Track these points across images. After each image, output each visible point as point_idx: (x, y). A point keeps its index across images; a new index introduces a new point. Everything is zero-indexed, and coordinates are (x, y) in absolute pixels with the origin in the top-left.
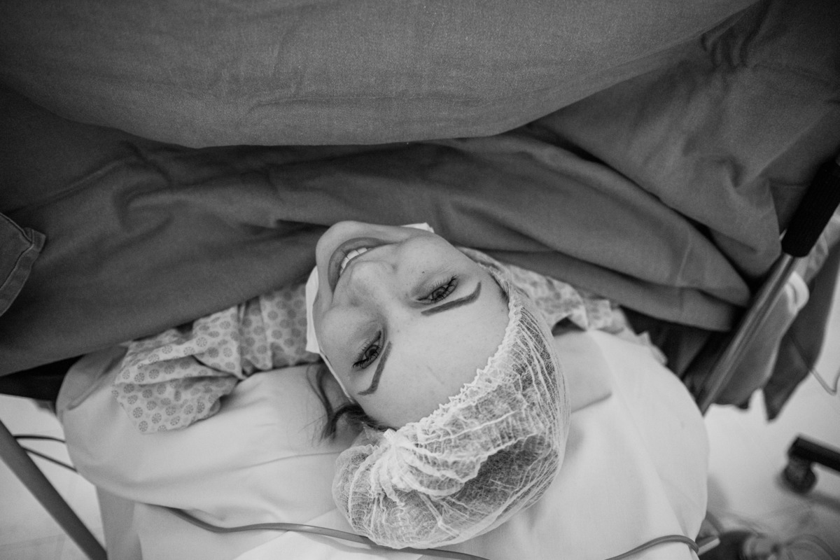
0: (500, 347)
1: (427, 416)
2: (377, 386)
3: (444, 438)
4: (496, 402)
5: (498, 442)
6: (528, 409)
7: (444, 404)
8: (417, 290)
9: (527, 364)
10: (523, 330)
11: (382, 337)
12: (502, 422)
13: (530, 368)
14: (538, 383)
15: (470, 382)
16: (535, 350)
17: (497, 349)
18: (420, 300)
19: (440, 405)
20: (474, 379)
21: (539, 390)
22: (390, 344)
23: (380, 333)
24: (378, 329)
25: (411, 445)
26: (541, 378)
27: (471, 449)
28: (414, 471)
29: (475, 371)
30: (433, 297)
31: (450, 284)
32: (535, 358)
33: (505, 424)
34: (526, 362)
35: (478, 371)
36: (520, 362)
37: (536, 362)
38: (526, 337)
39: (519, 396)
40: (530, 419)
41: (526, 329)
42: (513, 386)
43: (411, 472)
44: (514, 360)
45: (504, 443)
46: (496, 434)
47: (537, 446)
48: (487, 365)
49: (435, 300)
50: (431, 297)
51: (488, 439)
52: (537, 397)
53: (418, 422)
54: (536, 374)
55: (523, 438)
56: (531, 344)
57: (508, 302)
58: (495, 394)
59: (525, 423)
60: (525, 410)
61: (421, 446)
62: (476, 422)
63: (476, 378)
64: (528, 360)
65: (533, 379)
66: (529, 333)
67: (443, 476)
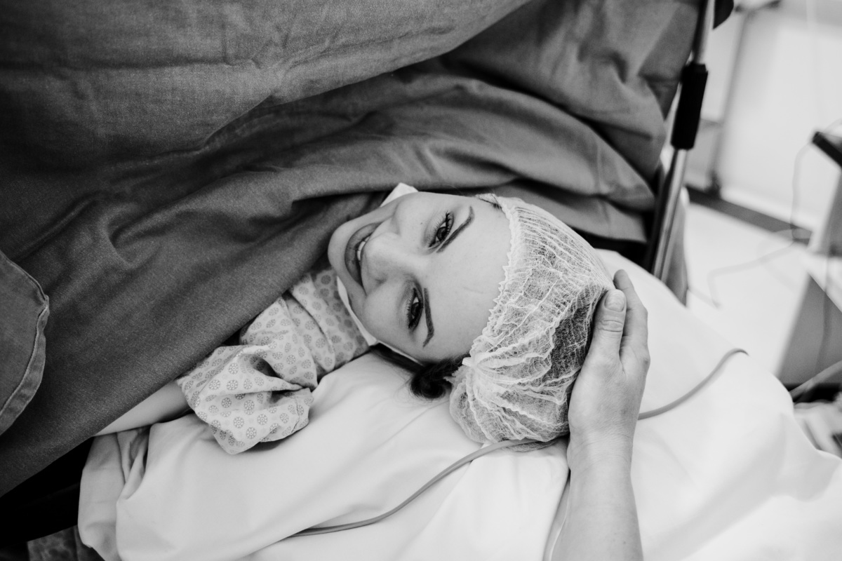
0: (512, 242)
1: (486, 326)
2: (432, 328)
3: (513, 331)
4: (538, 282)
5: (557, 311)
6: (565, 275)
7: (493, 309)
8: (425, 240)
9: (544, 245)
10: (526, 222)
11: (418, 292)
12: (551, 294)
13: (547, 247)
14: (561, 254)
15: (504, 280)
16: (544, 231)
17: (511, 245)
18: (430, 246)
19: (490, 310)
20: (505, 277)
21: (564, 258)
22: (425, 289)
23: (414, 289)
24: (412, 288)
25: (487, 355)
26: (561, 249)
27: (539, 327)
28: (504, 371)
29: (502, 269)
30: (439, 238)
31: (447, 220)
32: (546, 237)
33: (554, 295)
34: (542, 244)
35: (504, 268)
36: (538, 246)
37: (549, 240)
38: (531, 226)
39: (552, 270)
40: (571, 282)
41: (527, 220)
42: (543, 266)
43: (502, 374)
44: (532, 246)
45: (562, 310)
46: (551, 306)
47: (586, 299)
48: (509, 260)
49: (442, 238)
50: (437, 239)
51: (548, 313)
52: (566, 264)
53: (482, 334)
54: (555, 248)
55: (574, 299)
56: (538, 229)
57: (501, 208)
58: (534, 277)
59: (569, 287)
60: (563, 277)
61: (496, 348)
62: (533, 306)
63: (506, 274)
64: (543, 242)
65: (555, 253)
66: (531, 222)
67: (528, 359)
